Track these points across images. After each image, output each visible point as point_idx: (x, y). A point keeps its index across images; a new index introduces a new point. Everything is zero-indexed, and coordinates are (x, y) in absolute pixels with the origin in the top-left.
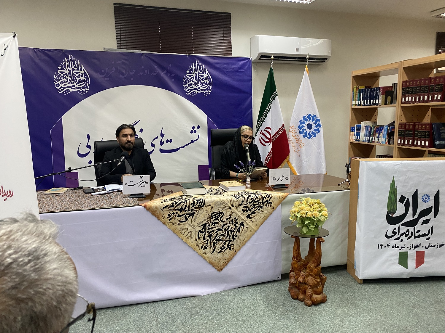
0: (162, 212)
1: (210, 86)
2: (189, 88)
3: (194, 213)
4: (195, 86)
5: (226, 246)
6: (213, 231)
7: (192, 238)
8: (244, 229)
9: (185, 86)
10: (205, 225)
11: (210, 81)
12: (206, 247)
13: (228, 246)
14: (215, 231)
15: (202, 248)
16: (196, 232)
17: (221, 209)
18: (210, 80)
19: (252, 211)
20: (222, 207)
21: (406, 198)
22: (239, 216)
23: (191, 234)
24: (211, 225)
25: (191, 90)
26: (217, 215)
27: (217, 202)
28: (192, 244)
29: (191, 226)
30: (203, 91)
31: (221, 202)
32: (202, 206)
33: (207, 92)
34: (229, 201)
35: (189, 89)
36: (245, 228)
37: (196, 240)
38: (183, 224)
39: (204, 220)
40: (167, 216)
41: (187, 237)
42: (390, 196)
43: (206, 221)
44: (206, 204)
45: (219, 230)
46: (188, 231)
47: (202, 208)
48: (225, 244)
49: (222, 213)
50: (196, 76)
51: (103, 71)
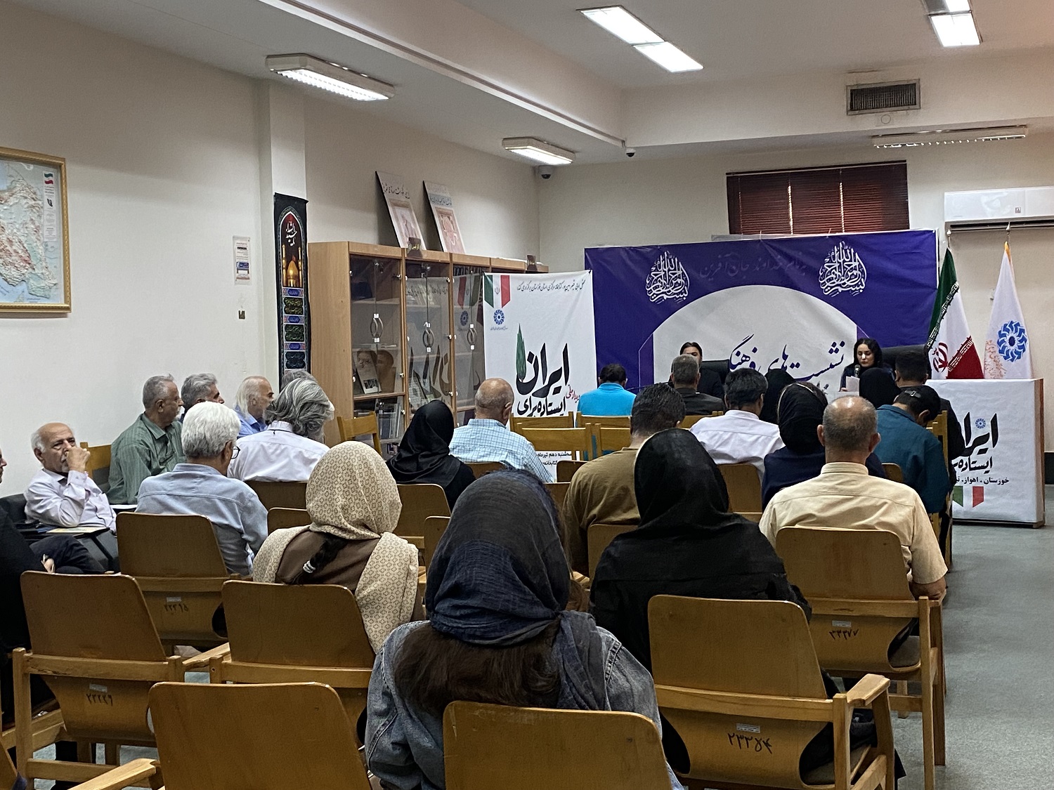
1: (862, 280)
2: (828, 284)
4: (837, 281)
9: (821, 282)
11: (863, 272)
18: (863, 270)
25: (832, 287)
30: (851, 288)
33: (858, 288)
35: (827, 287)
50: (840, 266)
51: (706, 269)
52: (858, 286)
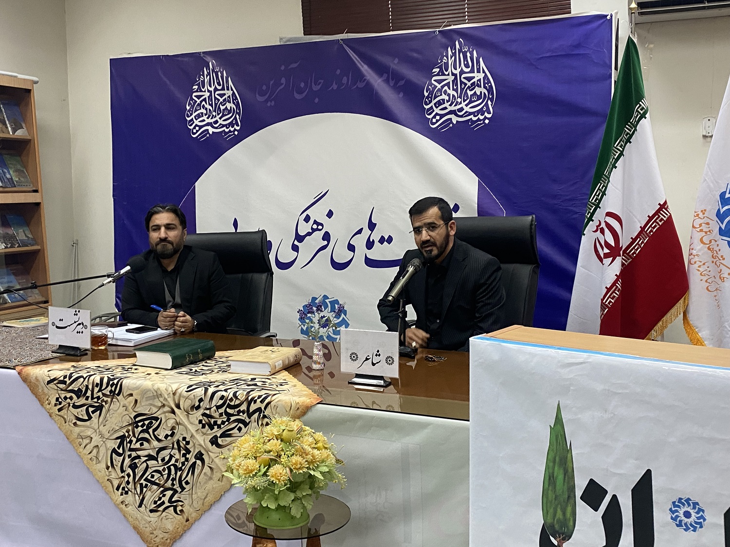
0: (46, 390)
1: (489, 103)
2: (437, 111)
3: (102, 406)
4: (450, 105)
5: (166, 499)
6: (138, 457)
7: (99, 462)
8: (204, 471)
9: (427, 107)
10: (122, 438)
11: (490, 90)
12: (126, 489)
13: (170, 501)
14: (144, 459)
15: (118, 489)
16: (107, 449)
17: (154, 410)
19: (224, 428)
20: (156, 404)
21: (606, 492)
22: (192, 436)
23: (98, 452)
24: (134, 442)
25: (442, 116)
26: (146, 422)
27: (148, 390)
28: (100, 474)
29: (98, 435)
30: (472, 116)
31: (154, 392)
32: (116, 394)
33: (482, 117)
34: (171, 393)
36: (206, 469)
37: (108, 468)
38: (84, 426)
39: (122, 428)
40: (53, 401)
41: (90, 456)
42: (551, 471)
43: (124, 431)
44: (125, 392)
45: (150, 457)
46: (93, 444)
47: (117, 399)
48: (164, 496)
49: (156, 419)
50: (455, 81)
51: (264, 88)
52: (482, 115)
